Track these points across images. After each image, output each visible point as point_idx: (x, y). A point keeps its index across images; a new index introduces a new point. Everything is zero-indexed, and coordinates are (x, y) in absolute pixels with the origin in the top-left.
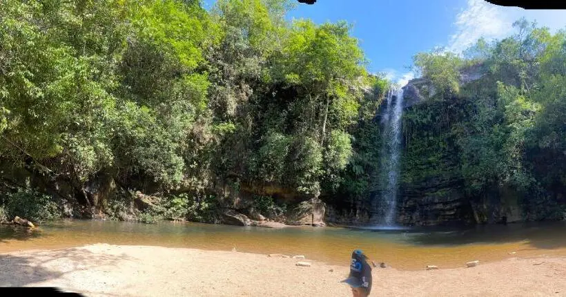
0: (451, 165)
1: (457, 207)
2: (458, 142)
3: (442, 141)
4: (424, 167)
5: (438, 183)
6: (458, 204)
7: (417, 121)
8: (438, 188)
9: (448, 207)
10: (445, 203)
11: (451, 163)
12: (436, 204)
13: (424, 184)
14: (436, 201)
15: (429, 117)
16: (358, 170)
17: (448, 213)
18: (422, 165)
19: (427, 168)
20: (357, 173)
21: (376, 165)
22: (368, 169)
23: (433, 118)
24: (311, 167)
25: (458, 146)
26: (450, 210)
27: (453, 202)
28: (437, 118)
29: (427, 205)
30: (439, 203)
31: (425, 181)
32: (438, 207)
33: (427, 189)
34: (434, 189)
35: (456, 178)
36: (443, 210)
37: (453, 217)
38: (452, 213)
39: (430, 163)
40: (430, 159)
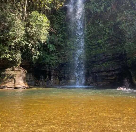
0: (114, 45)
1: (117, 75)
2: (123, 27)
3: (109, 27)
4: (94, 47)
5: (104, 58)
6: (117, 72)
7: (93, 10)
8: (103, 61)
9: (110, 74)
10: (109, 71)
11: (114, 43)
12: (102, 71)
13: (94, 59)
14: (102, 70)
15: (102, 8)
16: (52, 47)
17: (110, 78)
18: (93, 46)
19: (96, 48)
21: (63, 45)
23: (105, 9)
24: (15, 39)
25: (122, 30)
26: (112, 76)
27: (114, 71)
28: (108, 9)
29: (96, 72)
30: (104, 71)
31: (95, 57)
32: (103, 74)
33: (96, 62)
34: (100, 62)
35: (117, 54)
36: (107, 76)
37: (113, 81)
38: (113, 78)
39: (98, 44)
40: (99, 41)
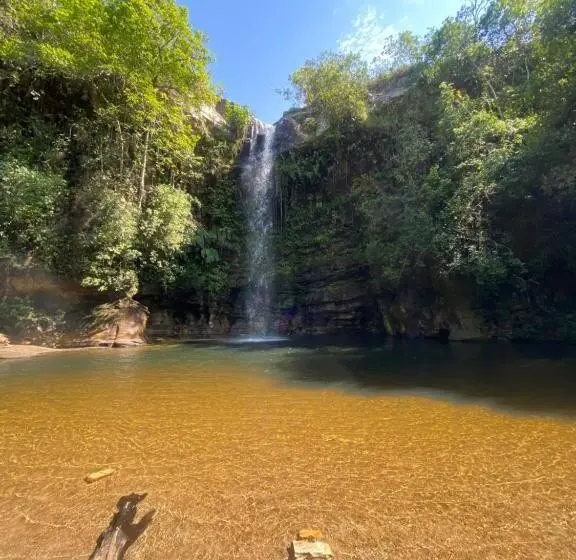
0: (349, 246)
1: (357, 310)
2: (362, 208)
3: (337, 209)
4: (308, 251)
5: (329, 274)
6: (357, 304)
7: (297, 175)
8: (327, 280)
9: (343, 308)
10: (338, 303)
11: (349, 243)
12: (325, 303)
13: (308, 276)
14: (326, 299)
15: (316, 169)
16: (210, 255)
17: (342, 317)
18: (306, 248)
19: (314, 253)
20: (208, 260)
21: (238, 248)
22: (226, 254)
23: (322, 169)
25: (362, 214)
26: (346, 313)
27: (351, 301)
28: (329, 169)
29: (312, 305)
30: (329, 302)
31: (309, 272)
32: (329, 308)
33: (312, 283)
34: (322, 283)
35: (357, 265)
36: (336, 313)
37: (349, 323)
38: (349, 317)
39: (317, 245)
40: (319, 238)
